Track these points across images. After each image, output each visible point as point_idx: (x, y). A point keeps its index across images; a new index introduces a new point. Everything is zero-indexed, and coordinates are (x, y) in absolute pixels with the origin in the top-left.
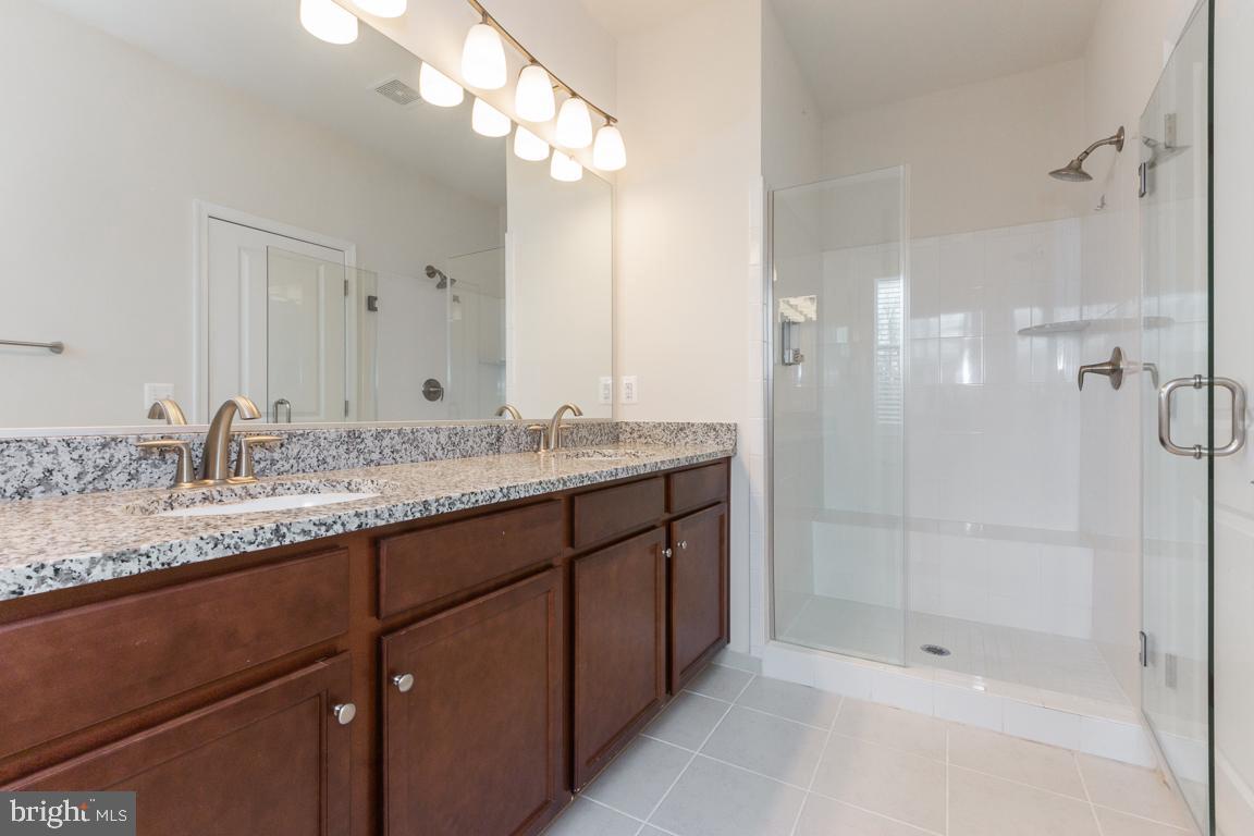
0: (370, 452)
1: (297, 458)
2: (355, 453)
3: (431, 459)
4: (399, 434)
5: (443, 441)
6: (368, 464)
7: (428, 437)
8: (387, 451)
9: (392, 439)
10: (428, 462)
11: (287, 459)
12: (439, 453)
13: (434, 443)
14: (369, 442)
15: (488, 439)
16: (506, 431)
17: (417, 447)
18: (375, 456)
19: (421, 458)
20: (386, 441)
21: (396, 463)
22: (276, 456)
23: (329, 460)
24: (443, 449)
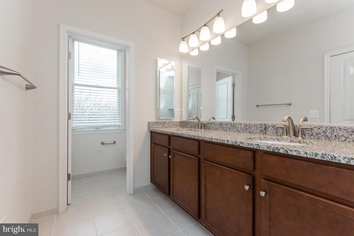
0: (224, 128)
1: (213, 127)
2: (221, 128)
3: (239, 132)
4: (230, 124)
5: (243, 127)
6: (224, 130)
7: (238, 126)
8: (228, 128)
9: (229, 125)
10: (238, 133)
11: (211, 127)
12: (241, 131)
13: (240, 127)
14: (224, 125)
15: (260, 129)
16: (269, 126)
17: (235, 128)
18: (225, 129)
19: (236, 131)
20: (228, 126)
21: (230, 131)
22: (210, 126)
23: (217, 128)
24: (243, 129)
